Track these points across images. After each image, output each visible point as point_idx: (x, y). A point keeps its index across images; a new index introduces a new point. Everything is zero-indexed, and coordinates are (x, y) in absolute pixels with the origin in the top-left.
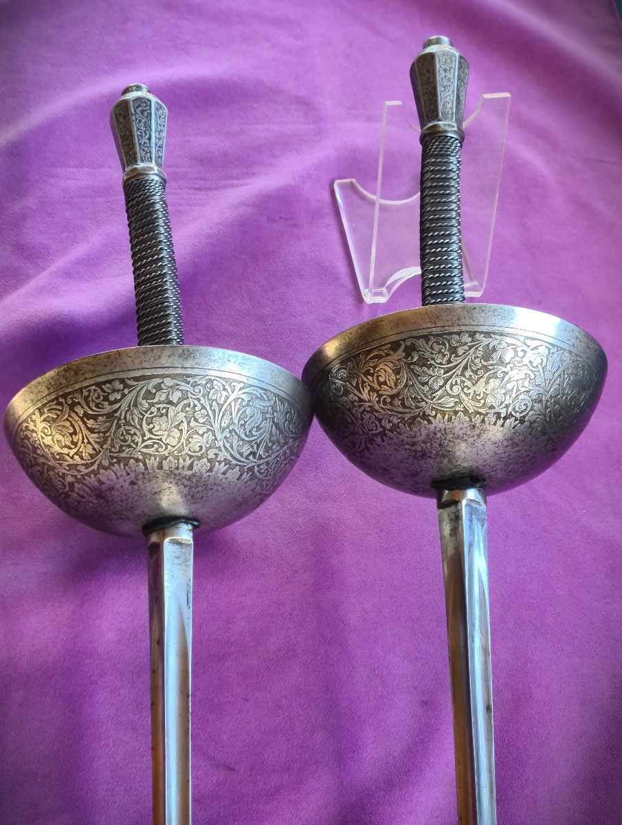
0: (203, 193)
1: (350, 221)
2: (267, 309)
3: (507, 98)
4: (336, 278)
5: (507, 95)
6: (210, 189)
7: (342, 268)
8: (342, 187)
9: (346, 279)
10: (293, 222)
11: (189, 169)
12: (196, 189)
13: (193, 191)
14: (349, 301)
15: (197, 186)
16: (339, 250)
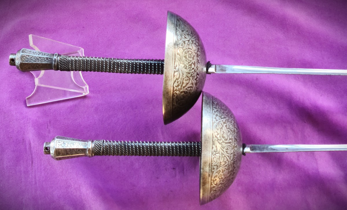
0: (34, 160)
1: (47, 100)
2: (92, 133)
3: (33, 36)
4: (76, 106)
5: (30, 36)
6: (32, 157)
7: (71, 103)
8: (30, 103)
9: (76, 102)
10: (49, 123)
11: (22, 166)
12: (32, 163)
13: (34, 164)
14: (86, 101)
15: (31, 163)
16: (61, 104)
